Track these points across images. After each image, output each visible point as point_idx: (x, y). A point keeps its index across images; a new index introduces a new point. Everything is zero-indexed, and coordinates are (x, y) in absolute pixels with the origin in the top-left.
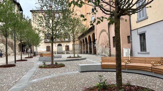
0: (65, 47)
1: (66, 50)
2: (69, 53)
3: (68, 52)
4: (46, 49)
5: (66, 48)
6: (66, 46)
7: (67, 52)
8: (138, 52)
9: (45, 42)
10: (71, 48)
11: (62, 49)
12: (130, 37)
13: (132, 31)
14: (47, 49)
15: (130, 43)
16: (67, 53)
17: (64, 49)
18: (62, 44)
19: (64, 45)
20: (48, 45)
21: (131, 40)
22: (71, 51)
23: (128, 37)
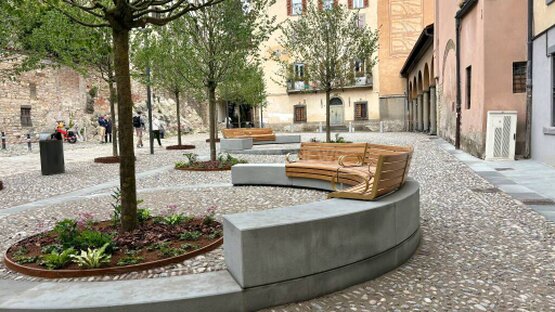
0: (352, 108)
1: (357, 118)
2: (368, 130)
3: (364, 123)
4: (291, 116)
5: (356, 111)
6: (357, 105)
7: (359, 124)
8: (545, 129)
9: (290, 94)
10: (374, 110)
11: (343, 115)
12: (528, 64)
13: (534, 42)
14: (295, 114)
15: (523, 90)
16: (360, 129)
17: (348, 113)
18: (344, 97)
19: (349, 101)
20: (297, 103)
21: (531, 77)
22: (374, 121)
23: (516, 65)
